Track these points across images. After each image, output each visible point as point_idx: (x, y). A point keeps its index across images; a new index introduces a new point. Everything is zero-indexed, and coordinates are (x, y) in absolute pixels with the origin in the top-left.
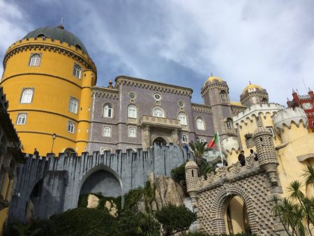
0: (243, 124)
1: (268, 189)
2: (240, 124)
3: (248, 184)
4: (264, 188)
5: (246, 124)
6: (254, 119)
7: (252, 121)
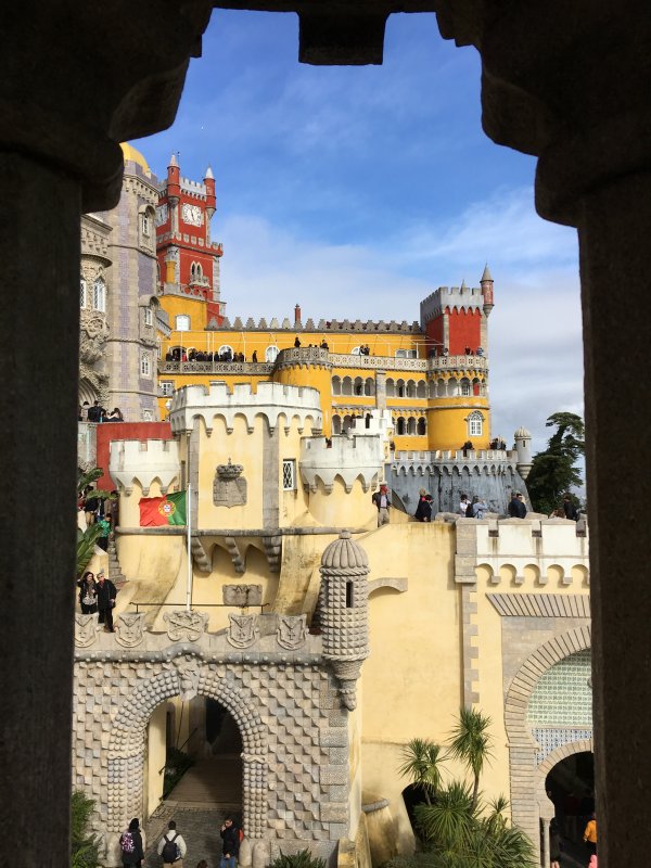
0: (217, 426)
1: (325, 713)
2: (210, 422)
3: (265, 682)
4: (314, 707)
5: (229, 431)
6: (258, 424)
7: (250, 431)
